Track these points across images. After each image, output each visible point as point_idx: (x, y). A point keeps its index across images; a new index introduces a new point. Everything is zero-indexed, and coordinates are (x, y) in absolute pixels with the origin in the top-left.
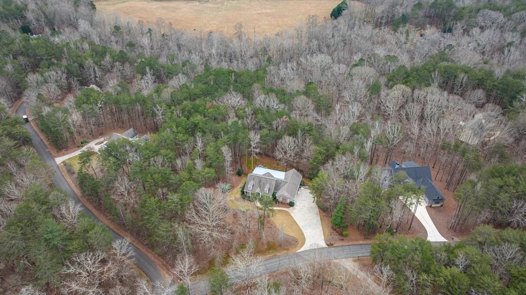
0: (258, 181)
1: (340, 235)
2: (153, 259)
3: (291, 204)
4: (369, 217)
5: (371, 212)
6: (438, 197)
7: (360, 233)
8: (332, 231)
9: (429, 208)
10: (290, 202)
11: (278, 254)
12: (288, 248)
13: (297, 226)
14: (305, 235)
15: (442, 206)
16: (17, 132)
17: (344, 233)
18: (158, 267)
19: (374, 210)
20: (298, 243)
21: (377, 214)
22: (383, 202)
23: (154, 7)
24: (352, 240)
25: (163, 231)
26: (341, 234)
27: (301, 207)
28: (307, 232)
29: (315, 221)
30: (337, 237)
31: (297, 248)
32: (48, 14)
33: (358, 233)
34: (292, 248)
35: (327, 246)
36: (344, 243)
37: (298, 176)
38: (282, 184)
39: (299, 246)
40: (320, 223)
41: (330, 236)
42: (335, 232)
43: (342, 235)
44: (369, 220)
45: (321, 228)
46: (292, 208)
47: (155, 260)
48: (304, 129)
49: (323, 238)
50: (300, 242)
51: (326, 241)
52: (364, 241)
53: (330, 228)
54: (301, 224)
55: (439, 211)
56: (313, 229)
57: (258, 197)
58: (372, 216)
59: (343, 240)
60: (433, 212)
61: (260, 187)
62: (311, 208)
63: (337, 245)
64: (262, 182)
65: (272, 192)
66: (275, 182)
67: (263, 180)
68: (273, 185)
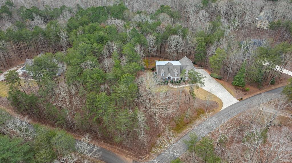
0: (167, 69)
1: (242, 91)
2: (108, 149)
8: (236, 90)
12: (213, 109)
14: (219, 97)
17: (247, 89)
18: (116, 154)
20: (218, 104)
24: (253, 93)
25: (123, 119)
30: (242, 93)
31: (220, 108)
34: (216, 109)
35: (239, 101)
36: (248, 96)
38: (184, 67)
39: (220, 106)
40: (223, 87)
41: (236, 94)
42: (238, 91)
43: (245, 91)
45: (226, 91)
47: (110, 149)
49: (232, 96)
51: (236, 98)
52: (259, 91)
56: (221, 92)
57: (169, 81)
59: (246, 94)
61: (170, 73)
63: (245, 98)
64: (170, 69)
65: (180, 74)
66: (180, 66)
67: (171, 67)
68: (179, 69)
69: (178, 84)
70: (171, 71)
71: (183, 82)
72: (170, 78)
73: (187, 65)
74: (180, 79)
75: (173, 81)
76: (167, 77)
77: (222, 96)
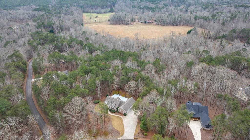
0: (111, 100)
1: (143, 134)
3: (125, 115)
6: (208, 124)
8: (140, 132)
9: (203, 130)
10: (125, 113)
13: (123, 126)
14: (125, 131)
15: (211, 130)
16: (20, 65)
17: (145, 133)
23: (108, 27)
24: (149, 138)
27: (130, 117)
29: (134, 125)
30: (141, 135)
32: (62, 26)
35: (134, 139)
37: (133, 101)
38: (123, 103)
40: (136, 127)
41: (138, 134)
45: (135, 129)
48: (144, 79)
49: (134, 134)
50: (121, 134)
51: (134, 136)
53: (139, 129)
54: (125, 125)
55: (209, 133)
56: (131, 129)
57: (109, 109)
59: (144, 137)
60: (204, 132)
62: (134, 118)
63: (140, 139)
65: (117, 107)
66: (119, 102)
67: (114, 100)
68: (117, 103)
69: (113, 113)
70: (112, 102)
71: (117, 113)
72: (109, 106)
73: (125, 103)
74: (115, 110)
75: (112, 109)
76: (108, 105)
77: (128, 131)
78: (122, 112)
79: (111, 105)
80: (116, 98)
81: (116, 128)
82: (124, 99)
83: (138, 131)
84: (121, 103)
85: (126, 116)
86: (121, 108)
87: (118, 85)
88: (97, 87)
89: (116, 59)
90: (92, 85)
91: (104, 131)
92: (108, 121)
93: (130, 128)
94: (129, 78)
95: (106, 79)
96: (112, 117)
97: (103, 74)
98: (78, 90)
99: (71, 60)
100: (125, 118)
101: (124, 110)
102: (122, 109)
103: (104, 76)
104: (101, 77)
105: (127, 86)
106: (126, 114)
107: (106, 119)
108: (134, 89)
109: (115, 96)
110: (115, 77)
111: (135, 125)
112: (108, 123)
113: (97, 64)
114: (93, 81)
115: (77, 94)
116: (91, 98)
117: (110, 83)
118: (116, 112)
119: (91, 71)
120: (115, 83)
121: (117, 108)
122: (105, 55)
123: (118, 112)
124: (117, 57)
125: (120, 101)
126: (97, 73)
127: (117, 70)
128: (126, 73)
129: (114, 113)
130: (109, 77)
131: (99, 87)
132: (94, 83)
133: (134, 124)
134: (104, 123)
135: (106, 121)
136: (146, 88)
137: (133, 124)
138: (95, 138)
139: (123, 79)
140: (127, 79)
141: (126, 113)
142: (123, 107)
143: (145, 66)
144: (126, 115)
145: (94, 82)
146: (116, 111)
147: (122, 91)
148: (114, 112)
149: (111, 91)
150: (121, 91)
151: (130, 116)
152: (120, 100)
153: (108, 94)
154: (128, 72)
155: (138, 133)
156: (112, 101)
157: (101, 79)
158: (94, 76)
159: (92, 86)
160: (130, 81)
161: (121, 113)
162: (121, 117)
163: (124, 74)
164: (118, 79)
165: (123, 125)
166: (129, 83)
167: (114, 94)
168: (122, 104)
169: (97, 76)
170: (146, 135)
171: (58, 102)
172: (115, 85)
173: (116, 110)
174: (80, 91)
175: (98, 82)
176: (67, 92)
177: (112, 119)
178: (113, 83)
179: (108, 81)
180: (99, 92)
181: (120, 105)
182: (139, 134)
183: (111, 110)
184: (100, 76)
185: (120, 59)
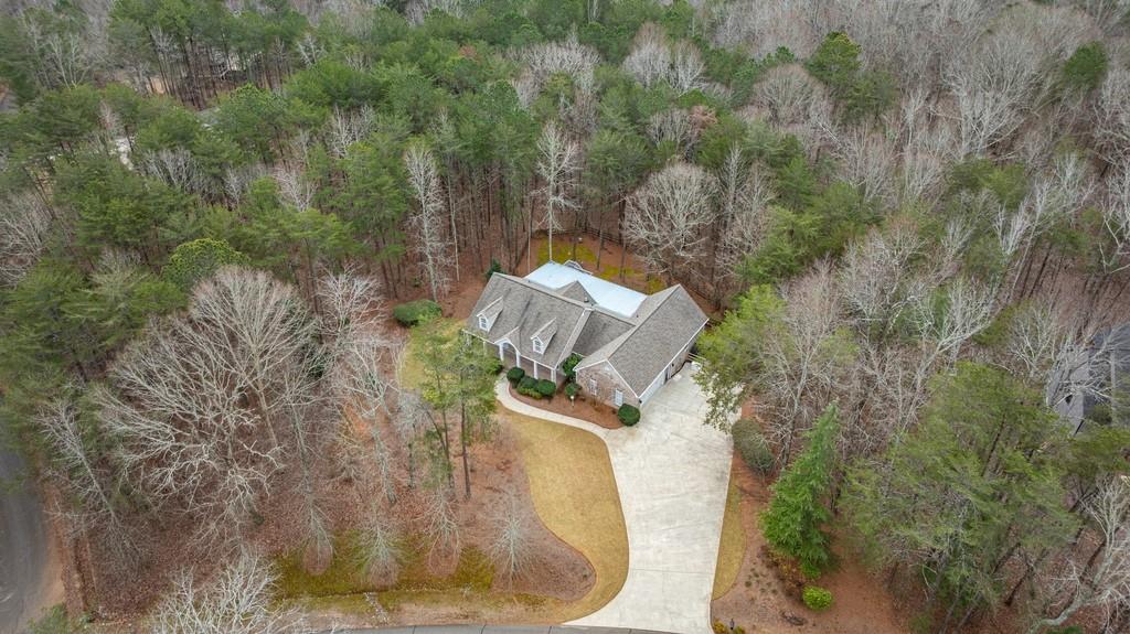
0: (520, 304)
1: (789, 594)
3: (628, 417)
4: (945, 547)
5: (967, 526)
7: (896, 610)
8: (761, 568)
10: (625, 407)
11: (488, 613)
12: (540, 595)
13: (612, 509)
14: (634, 556)
17: (811, 593)
19: (984, 518)
20: (588, 585)
21: (999, 541)
22: (1051, 480)
26: (795, 593)
27: (666, 434)
28: (647, 547)
29: (700, 505)
30: (774, 601)
31: (578, 608)
33: (886, 605)
34: (558, 602)
37: (687, 314)
38: (611, 331)
39: (587, 599)
40: (719, 518)
41: (742, 589)
42: (769, 576)
43: (801, 602)
44: (948, 562)
45: (714, 543)
46: (623, 431)
49: (708, 589)
50: (600, 583)
51: (716, 606)
53: (755, 549)
56: (679, 537)
58: (970, 548)
59: (799, 622)
61: (522, 328)
64: (533, 312)
65: (565, 354)
66: (584, 317)
67: (541, 302)
68: (569, 329)
69: (535, 398)
70: (531, 321)
71: (564, 401)
72: (510, 353)
73: (628, 326)
74: (553, 379)
75: (528, 373)
76: (500, 343)
77: (660, 558)
78: (609, 394)
79: (524, 341)
80: (558, 290)
81: (559, 530)
82: (618, 300)
83: (746, 560)
84: (596, 330)
85: (640, 429)
86: (599, 365)
87: (571, 196)
88: (417, 206)
89: (558, 38)
90: (377, 188)
91: (457, 547)
92: (499, 468)
93: (673, 533)
94: (650, 147)
95: (484, 148)
96: (525, 432)
97: (466, 115)
98: (264, 222)
99: (263, 39)
100: (630, 446)
101: (618, 378)
102: (610, 370)
103: (469, 128)
104: (448, 130)
105: (644, 204)
106: (637, 411)
107: (479, 450)
108: (693, 223)
109: (552, 277)
110: (551, 139)
111: (710, 503)
112: (496, 478)
113: (429, 53)
114: (385, 161)
115: (250, 251)
116: (360, 286)
117: (513, 178)
118: (560, 392)
119: (378, 96)
120: (551, 178)
121: (567, 365)
122: (485, 16)
123: (577, 396)
124: (567, 28)
125: (588, 308)
126: (421, 103)
127: (562, 100)
128: (633, 116)
129: (544, 402)
130: (505, 130)
131: (427, 202)
132: (392, 172)
133: (707, 497)
134: (459, 482)
135: (478, 467)
136: (789, 215)
137: (698, 497)
138: (385, 606)
139: (610, 151)
140: (635, 150)
141: (634, 404)
142: (613, 358)
143: (752, 78)
144: (637, 420)
145: (392, 164)
146: (561, 389)
147: (597, 244)
148: (542, 393)
149: (521, 243)
150: (588, 245)
151: (668, 426)
152: (590, 301)
153: (504, 261)
154: (641, 106)
155: (743, 578)
156: (531, 309)
157: (448, 150)
158: (400, 124)
159: (375, 194)
160: (660, 168)
161: (594, 403)
162: (599, 431)
163: (618, 121)
164: (572, 150)
165: (617, 502)
166: (654, 179)
167: (539, 265)
168: (606, 337)
169: (417, 131)
170: (820, 608)
171: (82, 310)
172: (552, 199)
173: (558, 375)
174: (276, 224)
175: (420, 164)
176: (174, 235)
177: (528, 444)
178: (538, 180)
179: (503, 165)
180: (431, 243)
181: (587, 342)
182: (755, 592)
183: (518, 380)
184: (445, 125)
185: (581, 42)
